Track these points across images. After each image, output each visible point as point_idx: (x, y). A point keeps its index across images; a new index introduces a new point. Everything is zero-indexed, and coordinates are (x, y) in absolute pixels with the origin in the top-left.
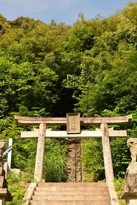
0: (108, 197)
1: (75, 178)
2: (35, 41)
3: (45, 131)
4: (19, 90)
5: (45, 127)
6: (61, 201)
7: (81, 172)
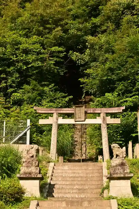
0: (101, 174)
1: (81, 150)
2: (43, 14)
3: (57, 119)
4: (30, 66)
5: (57, 116)
6: (71, 177)
7: (86, 144)
